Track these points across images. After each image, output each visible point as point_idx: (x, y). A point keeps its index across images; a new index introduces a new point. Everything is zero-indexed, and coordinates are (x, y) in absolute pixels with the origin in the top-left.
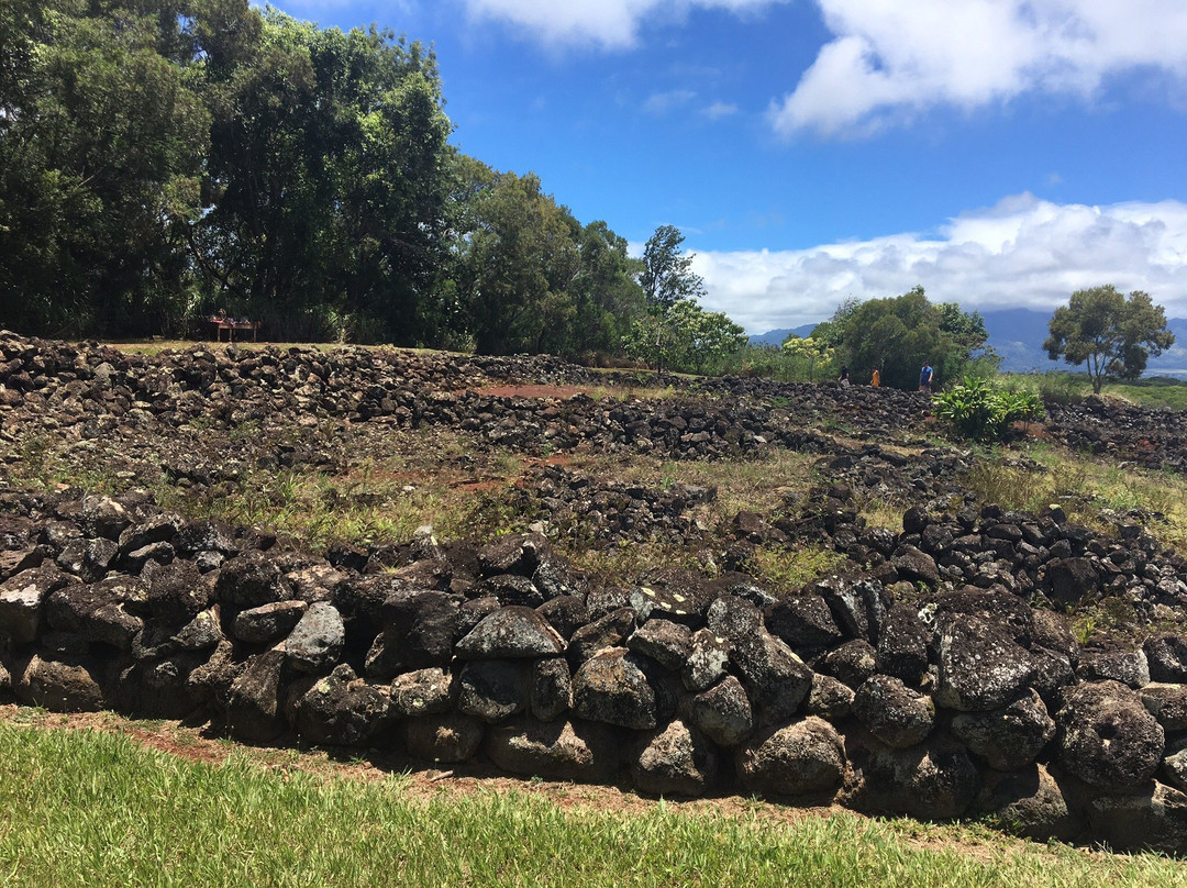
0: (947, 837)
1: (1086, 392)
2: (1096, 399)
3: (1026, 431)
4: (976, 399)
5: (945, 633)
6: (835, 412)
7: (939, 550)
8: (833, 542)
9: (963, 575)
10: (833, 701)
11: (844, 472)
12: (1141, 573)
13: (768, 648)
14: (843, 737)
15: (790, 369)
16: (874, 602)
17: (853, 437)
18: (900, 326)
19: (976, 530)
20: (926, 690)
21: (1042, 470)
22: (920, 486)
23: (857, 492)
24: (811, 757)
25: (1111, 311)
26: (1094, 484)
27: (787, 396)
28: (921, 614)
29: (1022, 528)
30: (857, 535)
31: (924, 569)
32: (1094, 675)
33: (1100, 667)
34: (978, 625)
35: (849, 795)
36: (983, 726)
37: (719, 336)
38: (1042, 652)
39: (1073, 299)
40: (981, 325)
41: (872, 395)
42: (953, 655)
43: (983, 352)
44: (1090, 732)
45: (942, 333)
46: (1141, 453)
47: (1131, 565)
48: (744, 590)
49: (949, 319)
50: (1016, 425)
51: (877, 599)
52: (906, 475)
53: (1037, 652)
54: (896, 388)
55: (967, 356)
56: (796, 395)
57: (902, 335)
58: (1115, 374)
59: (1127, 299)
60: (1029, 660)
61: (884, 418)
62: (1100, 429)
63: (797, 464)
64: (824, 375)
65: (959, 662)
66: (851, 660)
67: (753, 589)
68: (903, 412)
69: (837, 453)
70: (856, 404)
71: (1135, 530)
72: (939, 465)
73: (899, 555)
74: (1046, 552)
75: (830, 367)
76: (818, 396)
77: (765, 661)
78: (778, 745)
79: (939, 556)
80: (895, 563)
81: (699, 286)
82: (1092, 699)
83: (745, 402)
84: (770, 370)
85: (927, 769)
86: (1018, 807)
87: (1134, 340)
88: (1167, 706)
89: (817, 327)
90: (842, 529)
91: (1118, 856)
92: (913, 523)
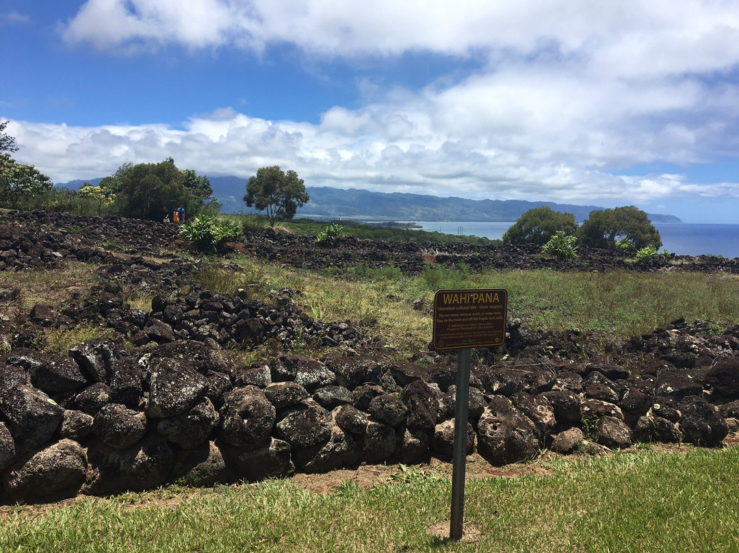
0: (153, 498)
1: (267, 226)
2: (271, 230)
3: (234, 248)
4: (205, 228)
5: (154, 371)
6: (117, 236)
7: (174, 321)
8: (106, 321)
9: (189, 335)
10: (79, 427)
11: (117, 275)
12: (286, 324)
13: (27, 398)
14: (86, 449)
15: (86, 207)
16: (110, 357)
17: (126, 252)
18: (159, 183)
19: (196, 307)
20: (141, 409)
21: (241, 270)
22: (168, 282)
23: (125, 289)
24: (61, 467)
25: (278, 180)
26: (267, 276)
27: (81, 226)
28: (140, 361)
29: (223, 304)
30: (122, 315)
31: (165, 333)
32: (242, 384)
33: (246, 379)
34: (174, 363)
35: (89, 486)
36: (176, 425)
37: (30, 182)
38: (213, 374)
39: (258, 173)
40: (208, 185)
41: (141, 225)
42: (157, 384)
43: (210, 200)
44: (237, 417)
45: (185, 188)
46: (293, 259)
47: (281, 320)
48: (16, 360)
49: (190, 179)
50: (228, 244)
51: (112, 355)
52: (160, 277)
53: (211, 375)
54: (157, 221)
55: (201, 202)
56: (88, 225)
57: (161, 188)
58: (281, 216)
59: (286, 174)
60: (203, 380)
61: (149, 240)
62: (273, 246)
63: (84, 271)
64: (110, 212)
65: (161, 388)
66: (92, 398)
67: (23, 358)
68: (161, 237)
69: (114, 263)
70: (130, 231)
71: (285, 301)
72: (181, 269)
73: (149, 326)
74: (237, 316)
75: (114, 206)
76: (104, 225)
77: (25, 407)
78: (35, 464)
79: (174, 325)
80: (147, 331)
81: (12, 144)
82: (239, 397)
83: (46, 229)
84: (70, 207)
85: (141, 458)
86: (197, 470)
87: (290, 198)
88: (278, 395)
89: (104, 179)
90: (111, 312)
91: (252, 485)
92: (158, 305)
